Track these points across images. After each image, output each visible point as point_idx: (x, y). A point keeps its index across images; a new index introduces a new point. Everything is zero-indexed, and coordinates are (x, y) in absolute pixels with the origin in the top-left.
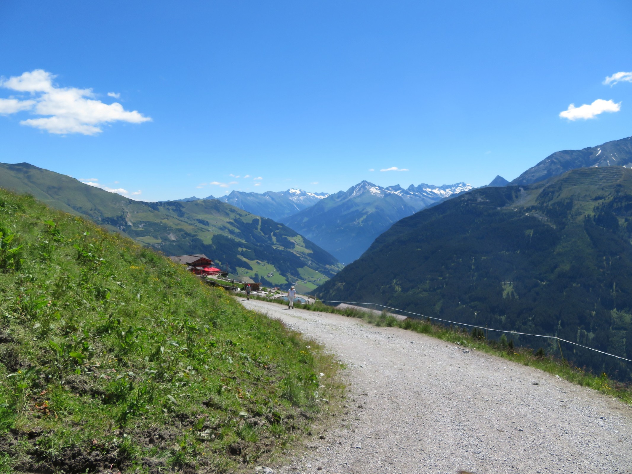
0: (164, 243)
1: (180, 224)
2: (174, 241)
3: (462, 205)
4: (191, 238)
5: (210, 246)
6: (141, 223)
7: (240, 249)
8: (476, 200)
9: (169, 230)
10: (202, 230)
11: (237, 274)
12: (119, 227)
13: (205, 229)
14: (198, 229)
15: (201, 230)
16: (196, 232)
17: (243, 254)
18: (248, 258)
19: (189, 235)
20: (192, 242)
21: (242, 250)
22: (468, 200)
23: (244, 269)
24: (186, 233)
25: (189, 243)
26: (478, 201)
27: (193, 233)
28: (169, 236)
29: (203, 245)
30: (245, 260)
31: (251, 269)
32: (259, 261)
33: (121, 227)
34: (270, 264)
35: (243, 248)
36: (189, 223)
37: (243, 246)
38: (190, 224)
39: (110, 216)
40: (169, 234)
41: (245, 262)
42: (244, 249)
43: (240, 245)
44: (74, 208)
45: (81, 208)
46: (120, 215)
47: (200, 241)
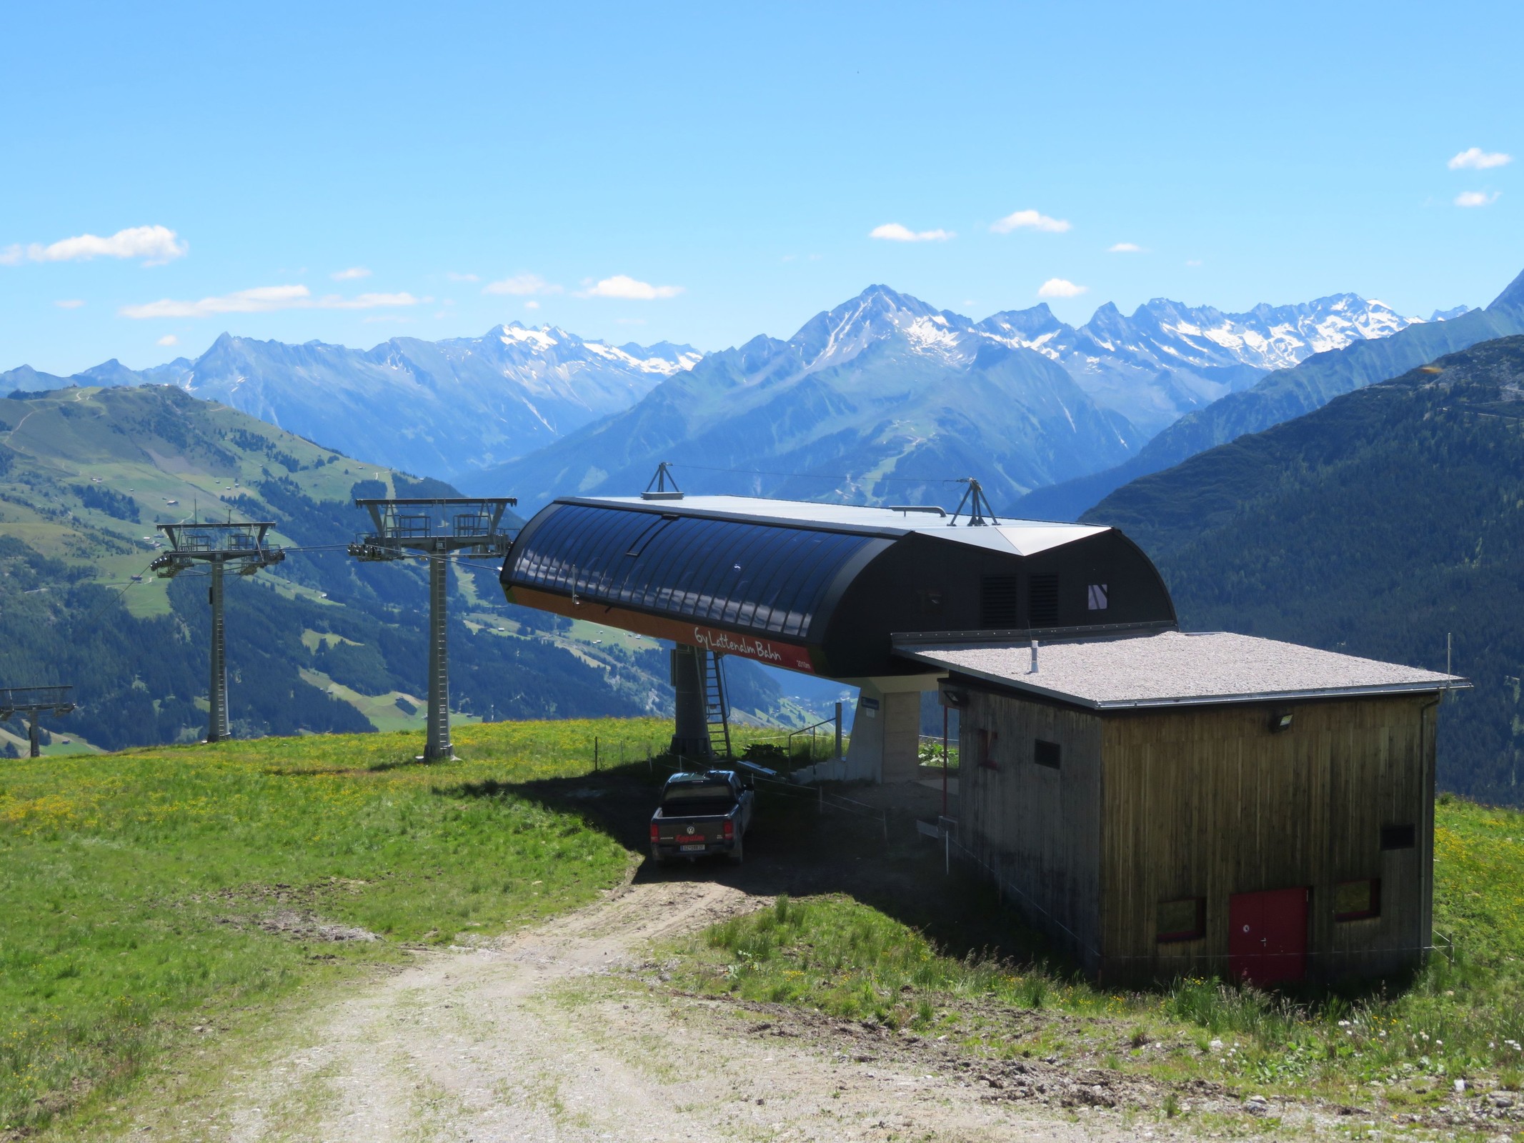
3: (1427, 416)
4: (66, 586)
5: (160, 627)
7: (310, 639)
8: (1497, 394)
10: (111, 541)
13: (129, 541)
14: (92, 537)
15: (110, 546)
16: (84, 553)
17: (326, 662)
18: (351, 686)
19: (51, 570)
20: (68, 604)
21: (323, 644)
22: (1457, 391)
24: (35, 561)
25: (56, 611)
26: (1507, 399)
27: (72, 563)
29: (127, 622)
30: (338, 691)
32: (408, 698)
34: (463, 711)
35: (323, 631)
36: (39, 506)
37: (326, 624)
38: (51, 515)
41: (344, 706)
42: (332, 639)
43: (308, 616)
47: (112, 600)
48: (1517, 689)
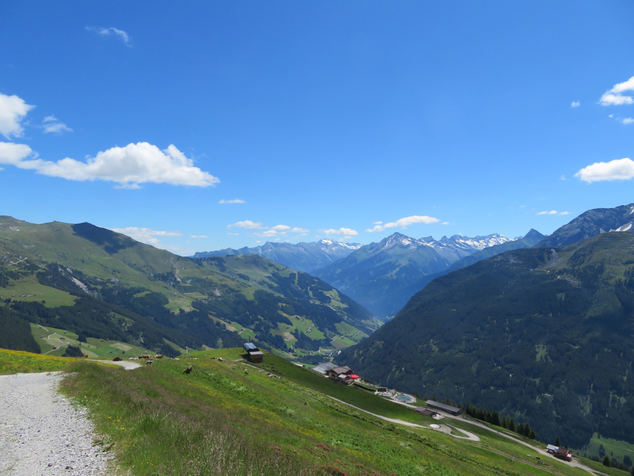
0: (210, 299)
1: (224, 280)
2: (219, 297)
3: (495, 266)
4: (235, 294)
5: (252, 302)
6: (188, 278)
7: (280, 304)
8: (509, 262)
9: (215, 286)
10: (244, 285)
11: (279, 329)
12: (169, 282)
13: (247, 285)
14: (240, 284)
15: (244, 286)
16: (239, 287)
17: (283, 309)
18: (287, 314)
19: (232, 290)
20: (235, 297)
21: (282, 305)
22: (501, 261)
23: (284, 324)
24: (230, 289)
25: (233, 299)
26: (511, 263)
27: (237, 289)
28: (214, 292)
29: (246, 301)
30: (285, 315)
31: (291, 324)
32: (298, 316)
33: (171, 283)
34: (309, 319)
35: (282, 303)
36: (231, 278)
37: (283, 302)
38: (233, 279)
39: (161, 273)
40: (214, 290)
41: (286, 318)
42: (284, 305)
43: (280, 300)
44: (129, 265)
45: (135, 265)
46: (170, 272)
47: (243, 296)
48: (508, 322)
